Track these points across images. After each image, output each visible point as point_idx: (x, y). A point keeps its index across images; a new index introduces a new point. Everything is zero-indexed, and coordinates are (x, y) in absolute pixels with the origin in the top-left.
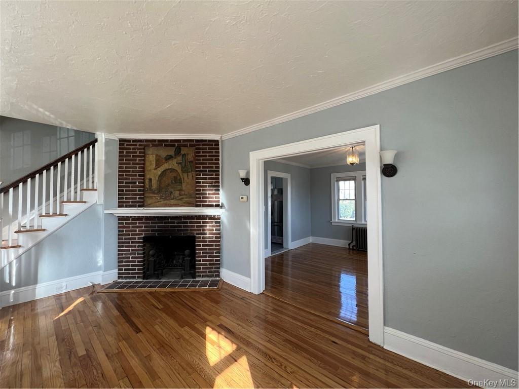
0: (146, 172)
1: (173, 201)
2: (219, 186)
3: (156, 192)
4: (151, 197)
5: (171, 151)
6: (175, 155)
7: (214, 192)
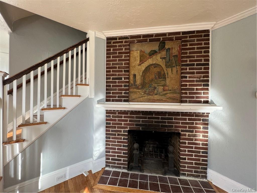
0: (131, 68)
1: (156, 96)
2: (208, 81)
3: (140, 87)
4: (135, 92)
5: (155, 46)
6: (159, 50)
7: (202, 87)
